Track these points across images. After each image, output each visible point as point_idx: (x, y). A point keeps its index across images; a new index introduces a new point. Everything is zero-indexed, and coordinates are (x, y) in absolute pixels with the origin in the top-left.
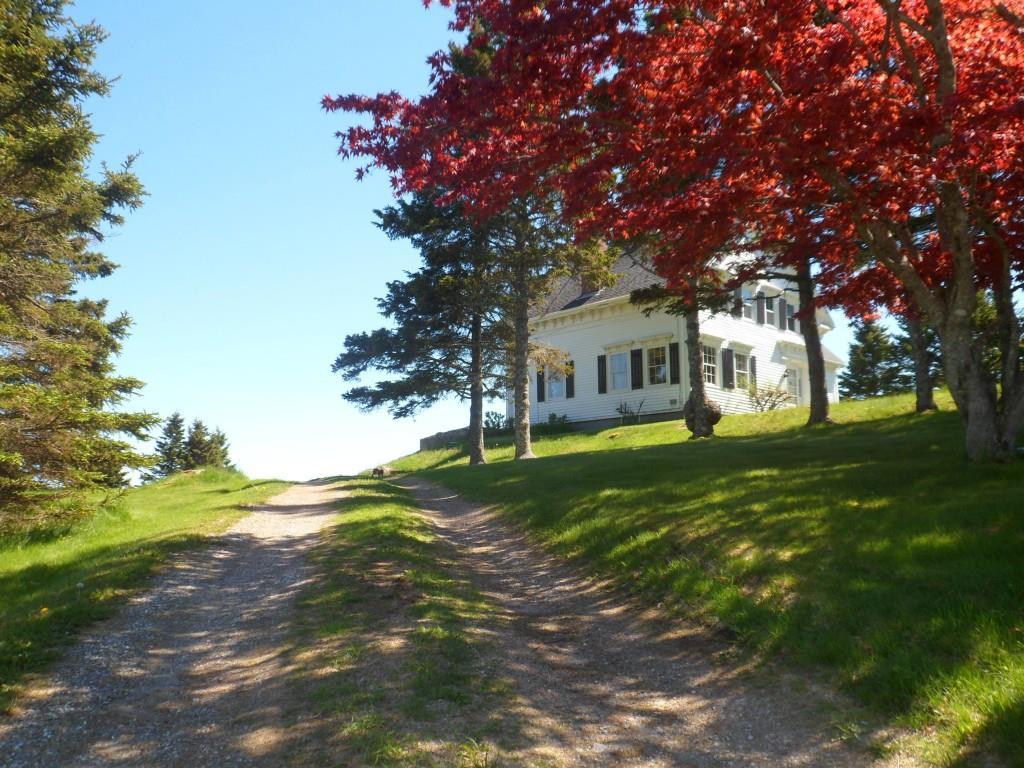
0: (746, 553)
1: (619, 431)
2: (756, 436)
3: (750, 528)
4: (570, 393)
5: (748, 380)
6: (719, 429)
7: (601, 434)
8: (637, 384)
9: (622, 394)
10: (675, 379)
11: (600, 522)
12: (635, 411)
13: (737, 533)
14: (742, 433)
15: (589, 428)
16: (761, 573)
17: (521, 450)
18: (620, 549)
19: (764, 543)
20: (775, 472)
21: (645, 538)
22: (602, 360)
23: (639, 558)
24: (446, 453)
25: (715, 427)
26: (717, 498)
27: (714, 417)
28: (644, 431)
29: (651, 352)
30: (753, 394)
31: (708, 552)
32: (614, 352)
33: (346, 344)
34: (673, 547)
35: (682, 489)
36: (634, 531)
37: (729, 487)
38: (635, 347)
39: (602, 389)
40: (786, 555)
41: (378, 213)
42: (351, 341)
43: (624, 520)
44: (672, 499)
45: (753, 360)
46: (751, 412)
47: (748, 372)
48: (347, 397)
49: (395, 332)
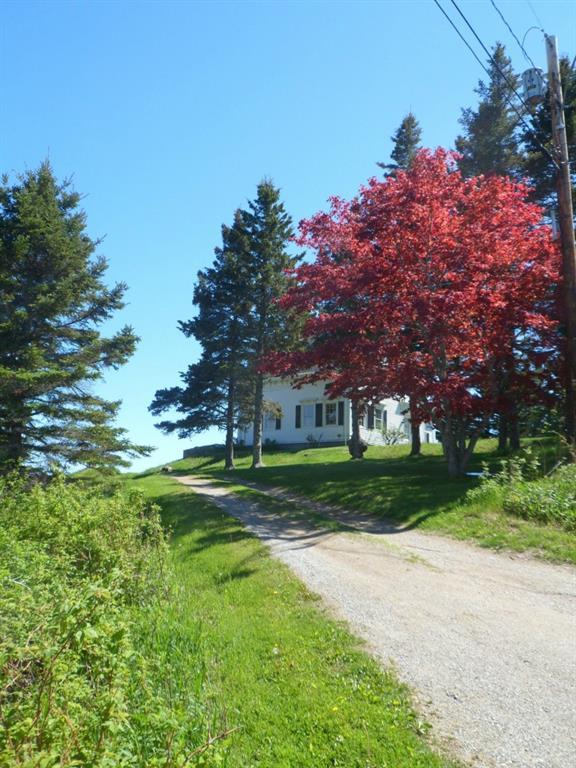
0: (379, 498)
1: (310, 452)
2: (384, 460)
3: (381, 493)
4: (278, 426)
5: (382, 424)
6: (366, 455)
7: (299, 453)
8: (319, 424)
9: (309, 429)
10: (341, 422)
11: (333, 492)
12: (317, 439)
13: (378, 494)
14: (377, 457)
15: (292, 448)
16: (382, 502)
17: (256, 461)
18: (343, 499)
19: (384, 496)
20: (390, 478)
21: (350, 496)
22: (298, 408)
23: (350, 501)
24: (205, 460)
25: (364, 453)
26: (370, 485)
27: (363, 448)
28: (324, 453)
29: (327, 406)
30: (384, 433)
31: (369, 499)
32: (306, 404)
33: (156, 395)
34: (359, 497)
35: (357, 483)
36: (346, 494)
37: (375, 482)
38: (318, 402)
39: (298, 425)
40: (389, 498)
41: (180, 322)
42: (159, 393)
43: (341, 491)
44: (355, 486)
45: (385, 412)
46: (383, 444)
47: (382, 420)
48: (157, 426)
49: (185, 389)
